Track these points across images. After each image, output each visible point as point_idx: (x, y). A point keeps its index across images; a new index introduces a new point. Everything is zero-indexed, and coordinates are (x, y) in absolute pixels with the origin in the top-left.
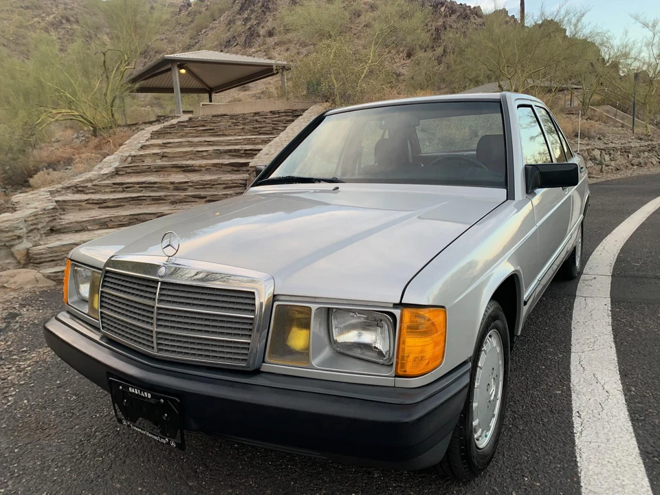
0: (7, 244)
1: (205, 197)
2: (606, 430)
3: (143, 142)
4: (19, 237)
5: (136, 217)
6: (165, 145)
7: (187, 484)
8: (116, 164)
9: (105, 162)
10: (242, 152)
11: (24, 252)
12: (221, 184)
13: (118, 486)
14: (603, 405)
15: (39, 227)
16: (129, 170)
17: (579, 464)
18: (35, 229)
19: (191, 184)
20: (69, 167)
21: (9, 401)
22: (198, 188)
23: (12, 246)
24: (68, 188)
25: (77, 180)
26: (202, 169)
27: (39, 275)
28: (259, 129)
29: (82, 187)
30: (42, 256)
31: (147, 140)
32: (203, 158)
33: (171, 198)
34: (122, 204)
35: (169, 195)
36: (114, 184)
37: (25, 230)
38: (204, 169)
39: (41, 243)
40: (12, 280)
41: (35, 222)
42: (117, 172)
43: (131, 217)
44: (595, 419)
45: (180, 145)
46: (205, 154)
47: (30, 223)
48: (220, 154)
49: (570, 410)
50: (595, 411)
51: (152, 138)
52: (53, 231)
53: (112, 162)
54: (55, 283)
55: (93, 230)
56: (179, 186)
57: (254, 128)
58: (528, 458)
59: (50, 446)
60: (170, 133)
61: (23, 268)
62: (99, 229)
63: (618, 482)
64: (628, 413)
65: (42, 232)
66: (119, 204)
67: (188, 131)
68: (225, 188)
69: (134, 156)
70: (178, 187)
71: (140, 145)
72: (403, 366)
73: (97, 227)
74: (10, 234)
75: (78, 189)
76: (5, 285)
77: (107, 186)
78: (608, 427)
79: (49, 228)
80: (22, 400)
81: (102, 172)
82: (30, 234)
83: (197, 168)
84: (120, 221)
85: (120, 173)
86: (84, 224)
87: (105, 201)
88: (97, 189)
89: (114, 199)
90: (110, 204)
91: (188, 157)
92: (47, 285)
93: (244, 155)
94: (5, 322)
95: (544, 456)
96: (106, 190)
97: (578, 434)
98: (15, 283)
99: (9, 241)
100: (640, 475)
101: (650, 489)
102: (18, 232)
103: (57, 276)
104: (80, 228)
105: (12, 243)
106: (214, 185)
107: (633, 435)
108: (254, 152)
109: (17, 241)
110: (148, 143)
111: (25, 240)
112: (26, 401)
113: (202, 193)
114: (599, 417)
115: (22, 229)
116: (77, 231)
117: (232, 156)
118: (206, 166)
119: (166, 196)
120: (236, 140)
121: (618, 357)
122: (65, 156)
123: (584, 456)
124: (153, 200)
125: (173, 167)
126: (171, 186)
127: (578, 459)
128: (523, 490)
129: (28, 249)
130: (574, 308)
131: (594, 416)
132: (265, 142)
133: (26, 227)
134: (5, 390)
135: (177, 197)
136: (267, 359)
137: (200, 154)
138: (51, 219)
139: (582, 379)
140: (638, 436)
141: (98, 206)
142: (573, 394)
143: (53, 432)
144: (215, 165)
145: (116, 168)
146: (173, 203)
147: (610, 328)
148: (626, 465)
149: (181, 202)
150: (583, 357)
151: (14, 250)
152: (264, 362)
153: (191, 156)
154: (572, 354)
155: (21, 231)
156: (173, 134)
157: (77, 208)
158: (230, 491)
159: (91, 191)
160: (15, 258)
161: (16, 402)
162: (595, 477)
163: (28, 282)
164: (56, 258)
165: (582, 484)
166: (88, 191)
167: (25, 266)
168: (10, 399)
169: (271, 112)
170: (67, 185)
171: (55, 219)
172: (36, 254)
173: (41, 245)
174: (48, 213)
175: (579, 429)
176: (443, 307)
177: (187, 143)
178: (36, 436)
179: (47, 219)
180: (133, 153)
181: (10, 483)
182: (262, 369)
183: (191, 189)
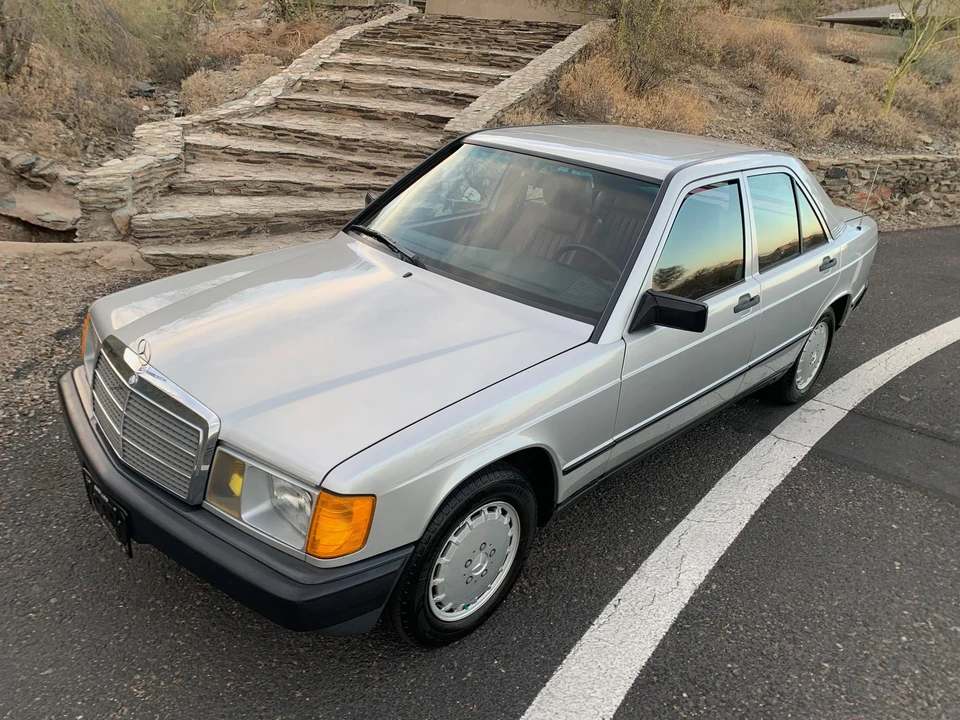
0: (108, 207)
1: (375, 168)
2: (630, 630)
3: (325, 57)
4: (122, 201)
5: (278, 185)
6: (353, 67)
7: (165, 576)
8: (277, 93)
9: (266, 86)
10: (452, 96)
11: (126, 220)
12: (401, 150)
13: (103, 560)
14: (656, 598)
15: (153, 184)
16: (292, 105)
17: (564, 661)
18: (146, 187)
19: (362, 144)
20: (237, 67)
21: (42, 432)
22: (370, 151)
23: (114, 210)
24: (208, 122)
25: (220, 112)
26: (387, 117)
27: (136, 256)
28: (490, 58)
29: (226, 124)
30: (145, 230)
31: (333, 54)
32: (398, 97)
33: (330, 161)
34: (267, 159)
35: (328, 158)
36: (264, 127)
37: (131, 191)
38: (390, 118)
39: (149, 210)
40: (107, 256)
41: (147, 178)
42: (276, 106)
43: (271, 185)
44: (632, 613)
45: (374, 69)
46: (400, 92)
47: (139, 180)
48: (420, 95)
49: (613, 595)
50: (640, 604)
51: (341, 50)
52: (171, 190)
53: (275, 85)
54: (154, 269)
55: (221, 195)
56: (348, 143)
57: (484, 55)
58: (518, 639)
59: (61, 498)
60: (367, 46)
61: (122, 240)
62: (229, 194)
63: (588, 691)
64: (676, 616)
65: (157, 191)
66: (263, 159)
67: (391, 47)
68: (405, 157)
69: (306, 81)
70: (346, 145)
71: (320, 62)
72: (313, 546)
73: (226, 191)
74: (111, 195)
75: (219, 127)
76: (97, 261)
77: (255, 128)
78: (638, 627)
79: (166, 185)
80: (55, 435)
81: (256, 103)
82: (139, 195)
83: (380, 116)
84: (257, 188)
85: (281, 106)
86: (211, 186)
87: (245, 153)
88: (242, 131)
89: (257, 152)
90: (252, 158)
91: (377, 93)
92: (144, 269)
93: (453, 101)
94: (77, 320)
95: (536, 642)
96: (254, 134)
97: (596, 626)
98: (108, 261)
99: (109, 204)
100: (618, 692)
101: (616, 709)
102: (120, 194)
103: (157, 260)
104: (203, 190)
105: (112, 206)
106: (391, 149)
107: (657, 644)
108: (468, 100)
109: (119, 205)
110: (333, 60)
111: (129, 204)
112: (57, 437)
113: (372, 160)
114: (638, 612)
115: (126, 190)
116: (200, 194)
117: (437, 100)
118: (394, 114)
119: (324, 158)
120: (452, 72)
121: (736, 540)
122: (235, 47)
123: (580, 652)
124: (307, 160)
125: (349, 109)
126: (336, 143)
127: (569, 656)
128: (482, 673)
129: (131, 217)
130: (749, 454)
131: (633, 610)
132: (494, 81)
133: (133, 187)
134: (44, 418)
135: (337, 162)
136: (207, 498)
137: (394, 92)
138: (171, 173)
139: (664, 559)
140: (662, 645)
141: (237, 158)
142: (635, 575)
143: (69, 481)
144: (406, 115)
145: (276, 99)
146: (332, 169)
147: (767, 495)
148: (614, 676)
149: (342, 170)
150: (693, 529)
151: (115, 215)
152: (204, 499)
153: (381, 92)
154: (684, 521)
155: (124, 193)
156: (370, 48)
157: (211, 156)
158: (201, 594)
159: (235, 132)
160: (115, 226)
161: (49, 435)
162: (569, 680)
163: (122, 263)
164: (161, 235)
165: (548, 684)
166: (231, 131)
167: (124, 239)
168: (44, 430)
169: (526, 23)
170: (206, 118)
171: (176, 173)
172: (138, 226)
173: (147, 213)
174: (167, 166)
175: (601, 622)
176: (374, 496)
177: (384, 69)
178: (52, 483)
179: (165, 174)
180: (307, 76)
181: (9, 531)
182: (203, 506)
183: (361, 150)
